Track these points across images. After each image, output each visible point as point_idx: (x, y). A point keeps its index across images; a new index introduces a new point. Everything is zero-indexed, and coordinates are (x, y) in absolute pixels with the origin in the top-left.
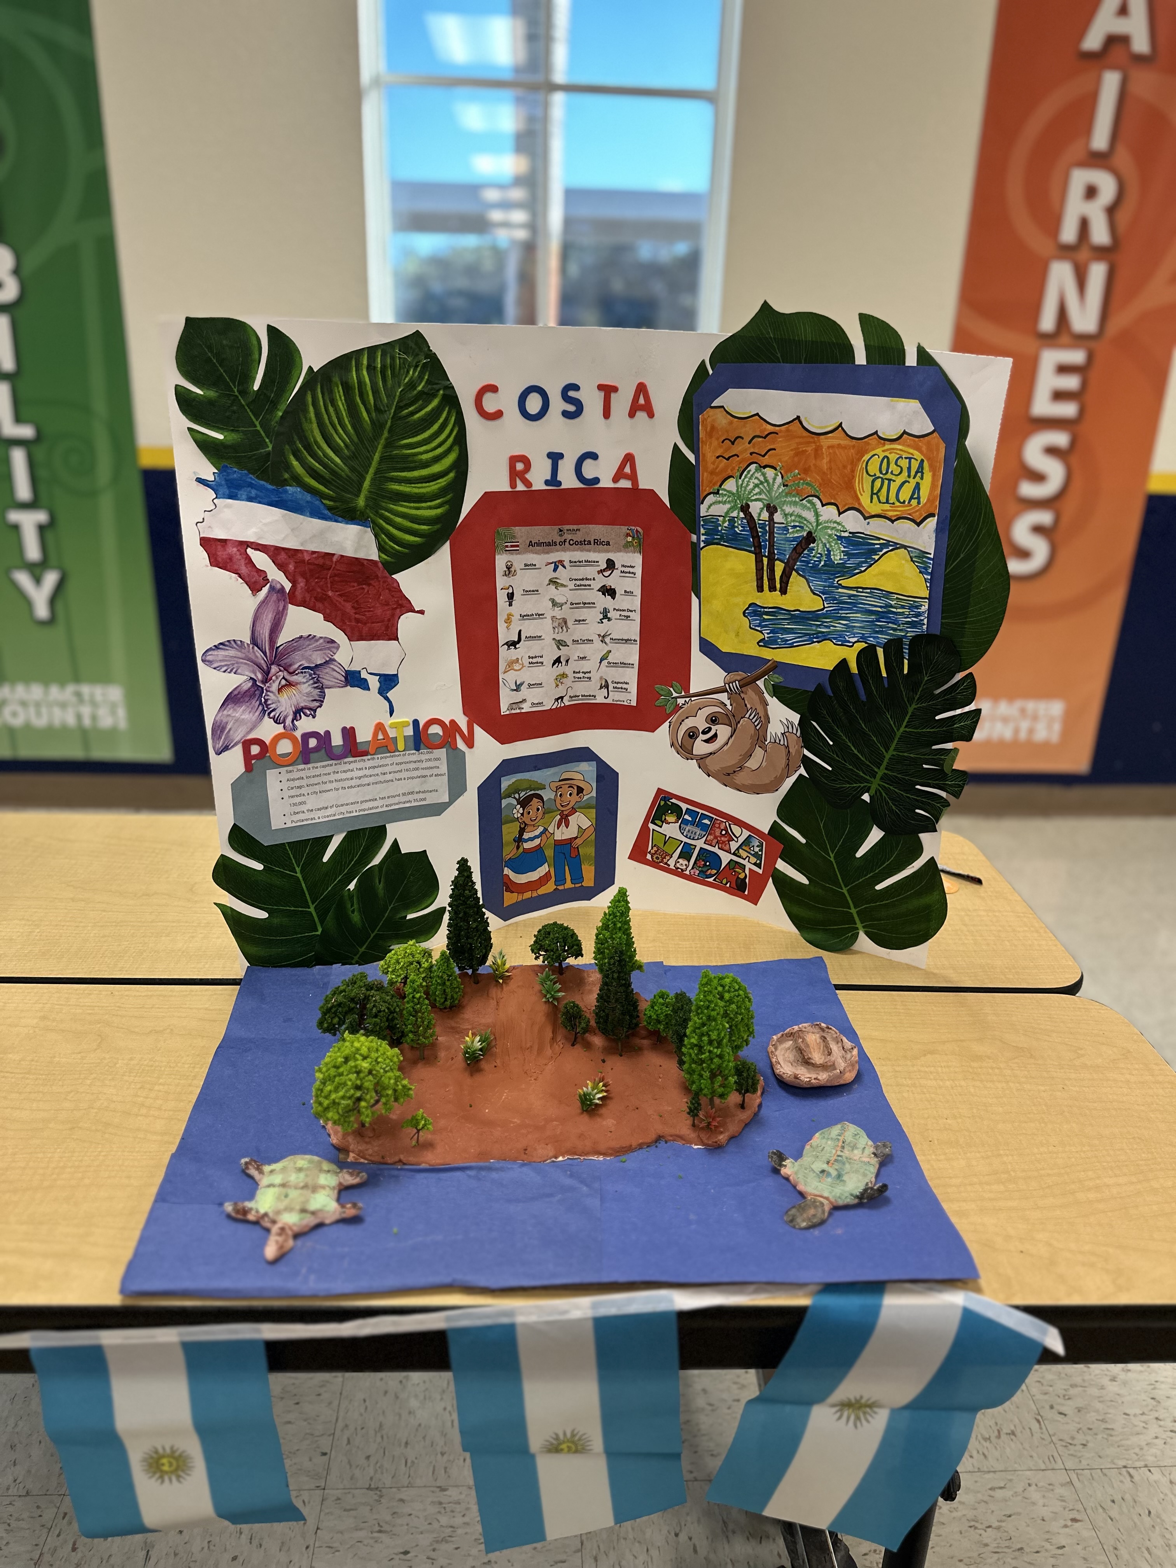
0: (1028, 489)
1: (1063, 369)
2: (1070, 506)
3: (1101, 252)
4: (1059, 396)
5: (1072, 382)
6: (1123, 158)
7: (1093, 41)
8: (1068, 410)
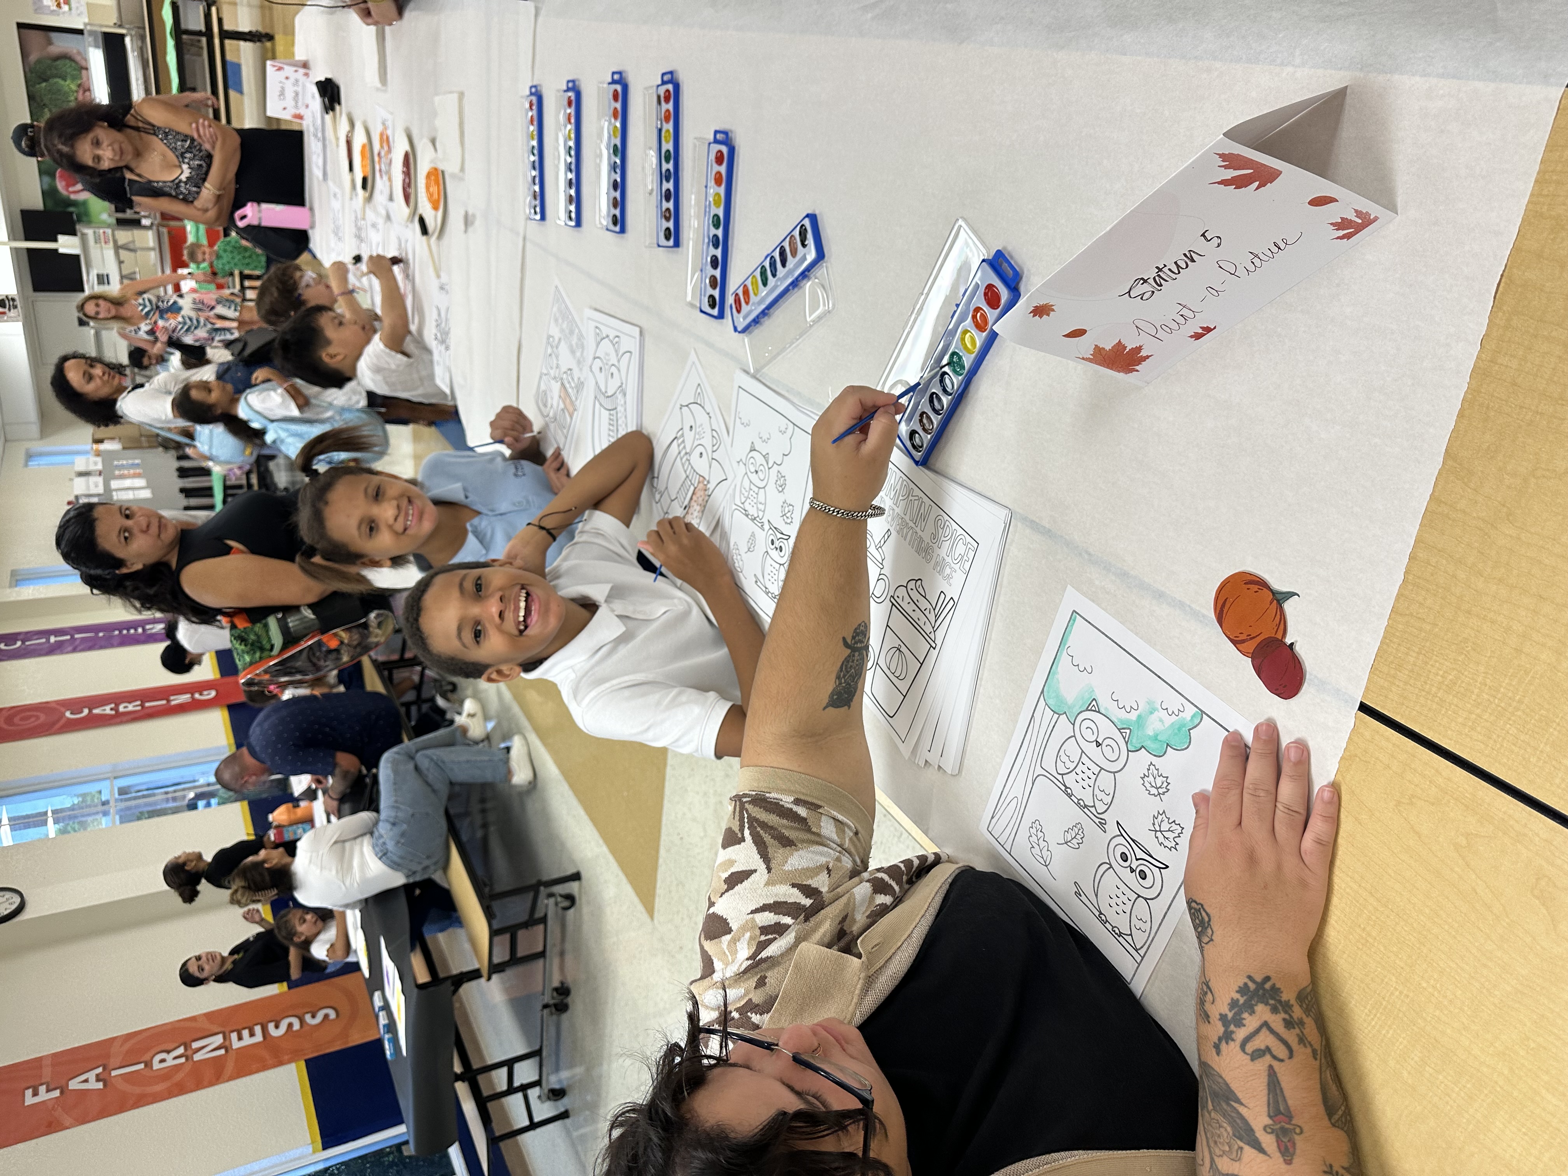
0: (296, 1026)
1: (240, 1038)
2: (299, 1012)
3: (187, 1046)
4: (252, 1034)
5: (246, 1033)
6: (147, 1057)
7: (100, 1085)
8: (258, 1029)
